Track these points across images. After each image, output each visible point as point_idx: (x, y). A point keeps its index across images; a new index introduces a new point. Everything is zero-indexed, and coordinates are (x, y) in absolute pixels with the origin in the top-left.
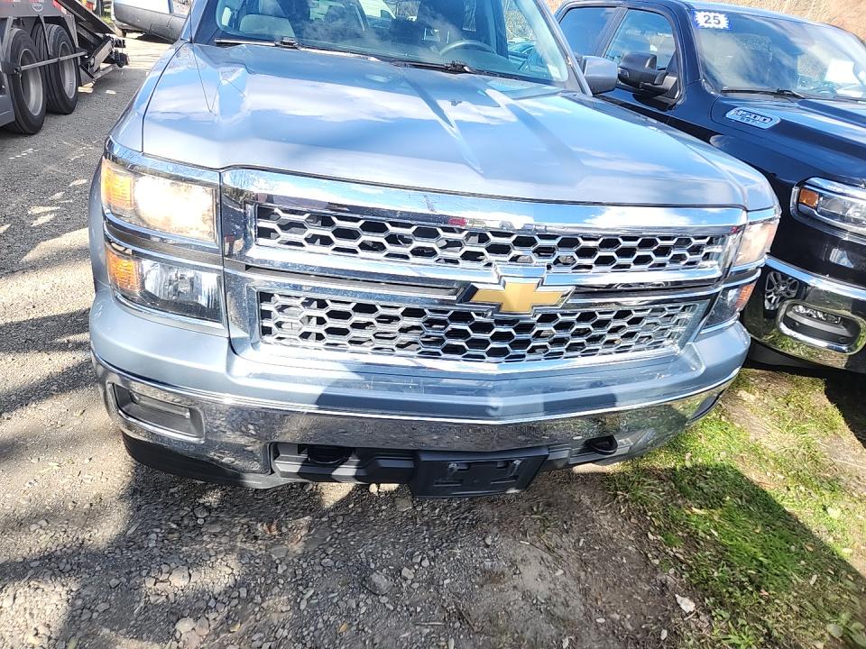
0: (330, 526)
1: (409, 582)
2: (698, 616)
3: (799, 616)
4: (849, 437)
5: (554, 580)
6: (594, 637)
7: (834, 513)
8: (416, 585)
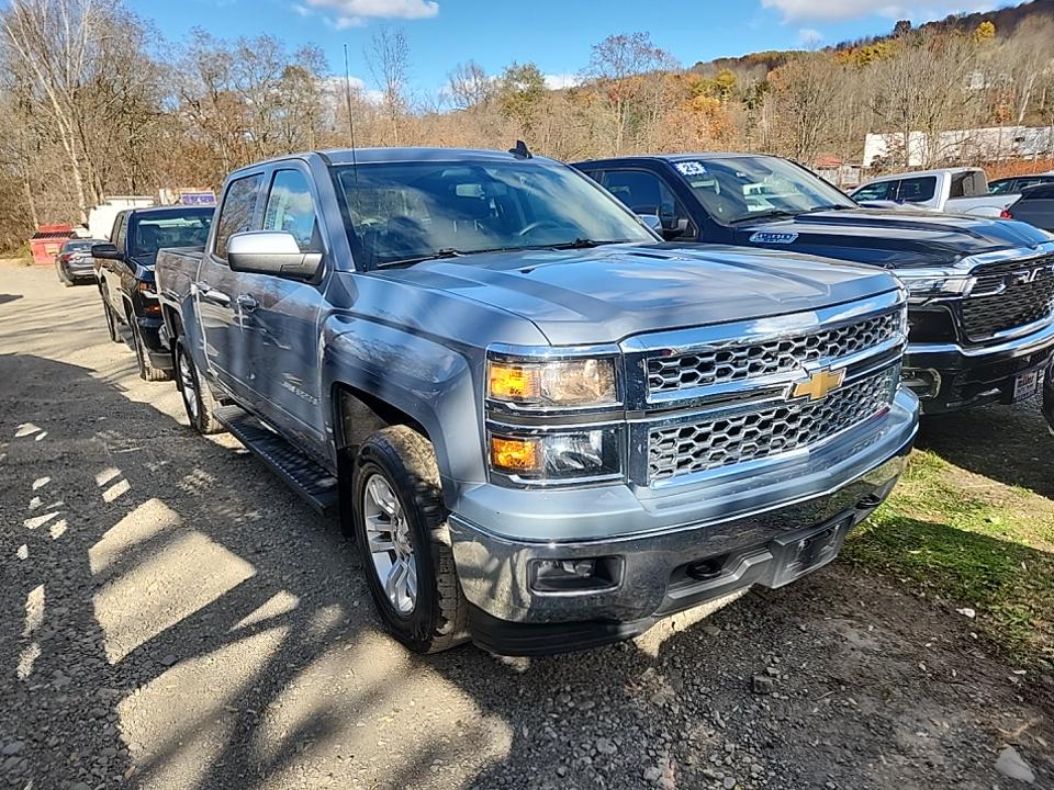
0: (674, 667)
1: (779, 676)
2: (981, 617)
3: (1037, 591)
4: (956, 470)
5: (872, 634)
6: (935, 657)
7: (996, 521)
8: (786, 677)
